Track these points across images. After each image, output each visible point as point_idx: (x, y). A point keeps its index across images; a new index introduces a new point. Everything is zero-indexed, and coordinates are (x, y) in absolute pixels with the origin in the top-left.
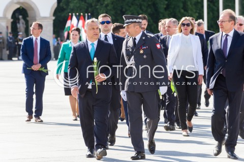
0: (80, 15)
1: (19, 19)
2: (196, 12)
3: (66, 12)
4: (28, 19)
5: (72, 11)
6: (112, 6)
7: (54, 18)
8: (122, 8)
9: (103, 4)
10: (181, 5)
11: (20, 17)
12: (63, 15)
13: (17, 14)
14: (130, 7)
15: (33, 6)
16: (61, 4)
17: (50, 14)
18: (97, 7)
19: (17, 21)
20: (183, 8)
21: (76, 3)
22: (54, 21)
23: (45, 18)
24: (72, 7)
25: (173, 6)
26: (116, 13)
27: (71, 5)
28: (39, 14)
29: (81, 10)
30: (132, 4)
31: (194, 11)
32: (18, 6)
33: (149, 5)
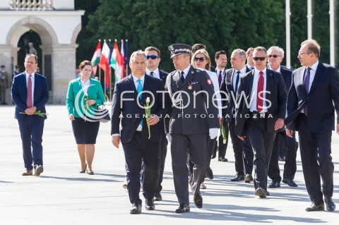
0: (113, 42)
1: (28, 48)
2: (275, 37)
3: (94, 37)
4: (41, 47)
5: (103, 36)
6: (159, 28)
7: (77, 46)
8: (173, 32)
9: (145, 27)
10: (255, 28)
11: (31, 44)
12: (89, 42)
13: (25, 41)
14: (183, 30)
15: (48, 29)
16: (88, 26)
17: (72, 40)
18: (138, 30)
19: (26, 50)
20: (257, 32)
21: (108, 25)
22: (77, 49)
23: (65, 46)
24: (102, 31)
25: (243, 30)
26: (164, 39)
27: (101, 29)
28: (57, 40)
29: (114, 34)
30: (187, 27)
31: (273, 35)
32: (27, 29)
33: (210, 27)
